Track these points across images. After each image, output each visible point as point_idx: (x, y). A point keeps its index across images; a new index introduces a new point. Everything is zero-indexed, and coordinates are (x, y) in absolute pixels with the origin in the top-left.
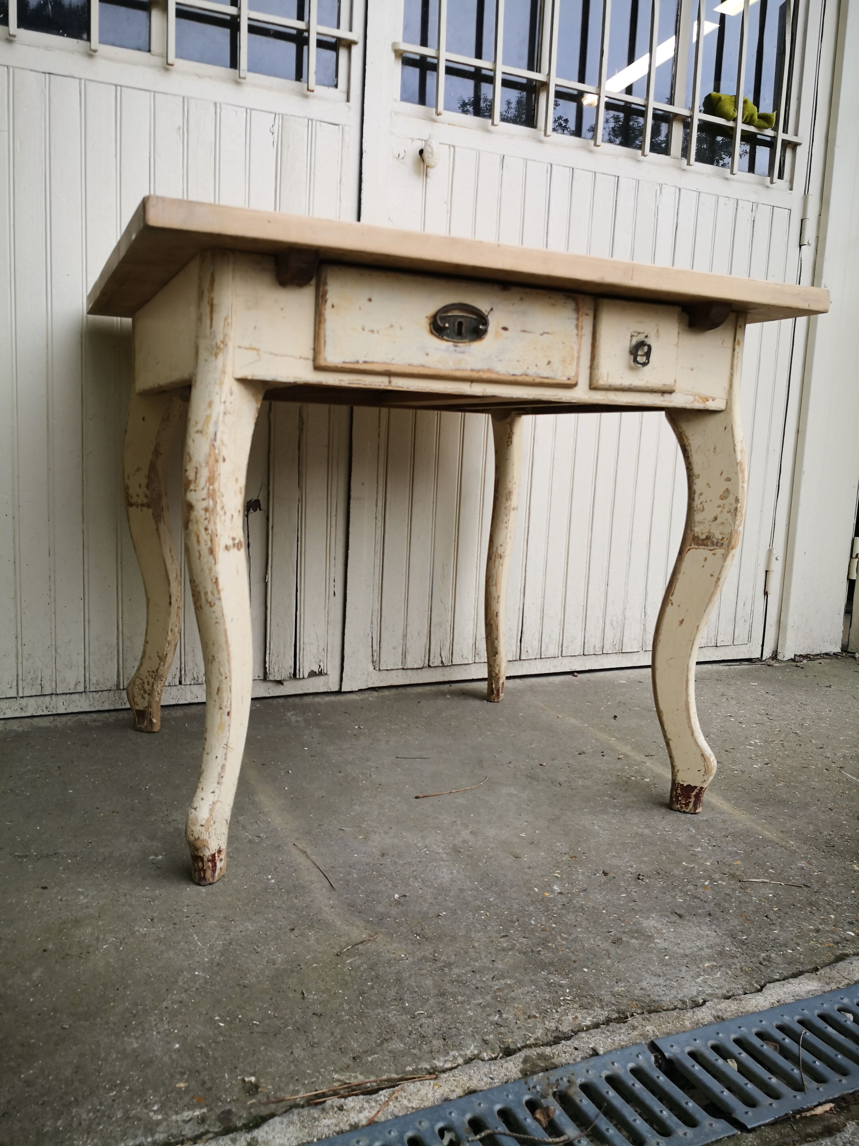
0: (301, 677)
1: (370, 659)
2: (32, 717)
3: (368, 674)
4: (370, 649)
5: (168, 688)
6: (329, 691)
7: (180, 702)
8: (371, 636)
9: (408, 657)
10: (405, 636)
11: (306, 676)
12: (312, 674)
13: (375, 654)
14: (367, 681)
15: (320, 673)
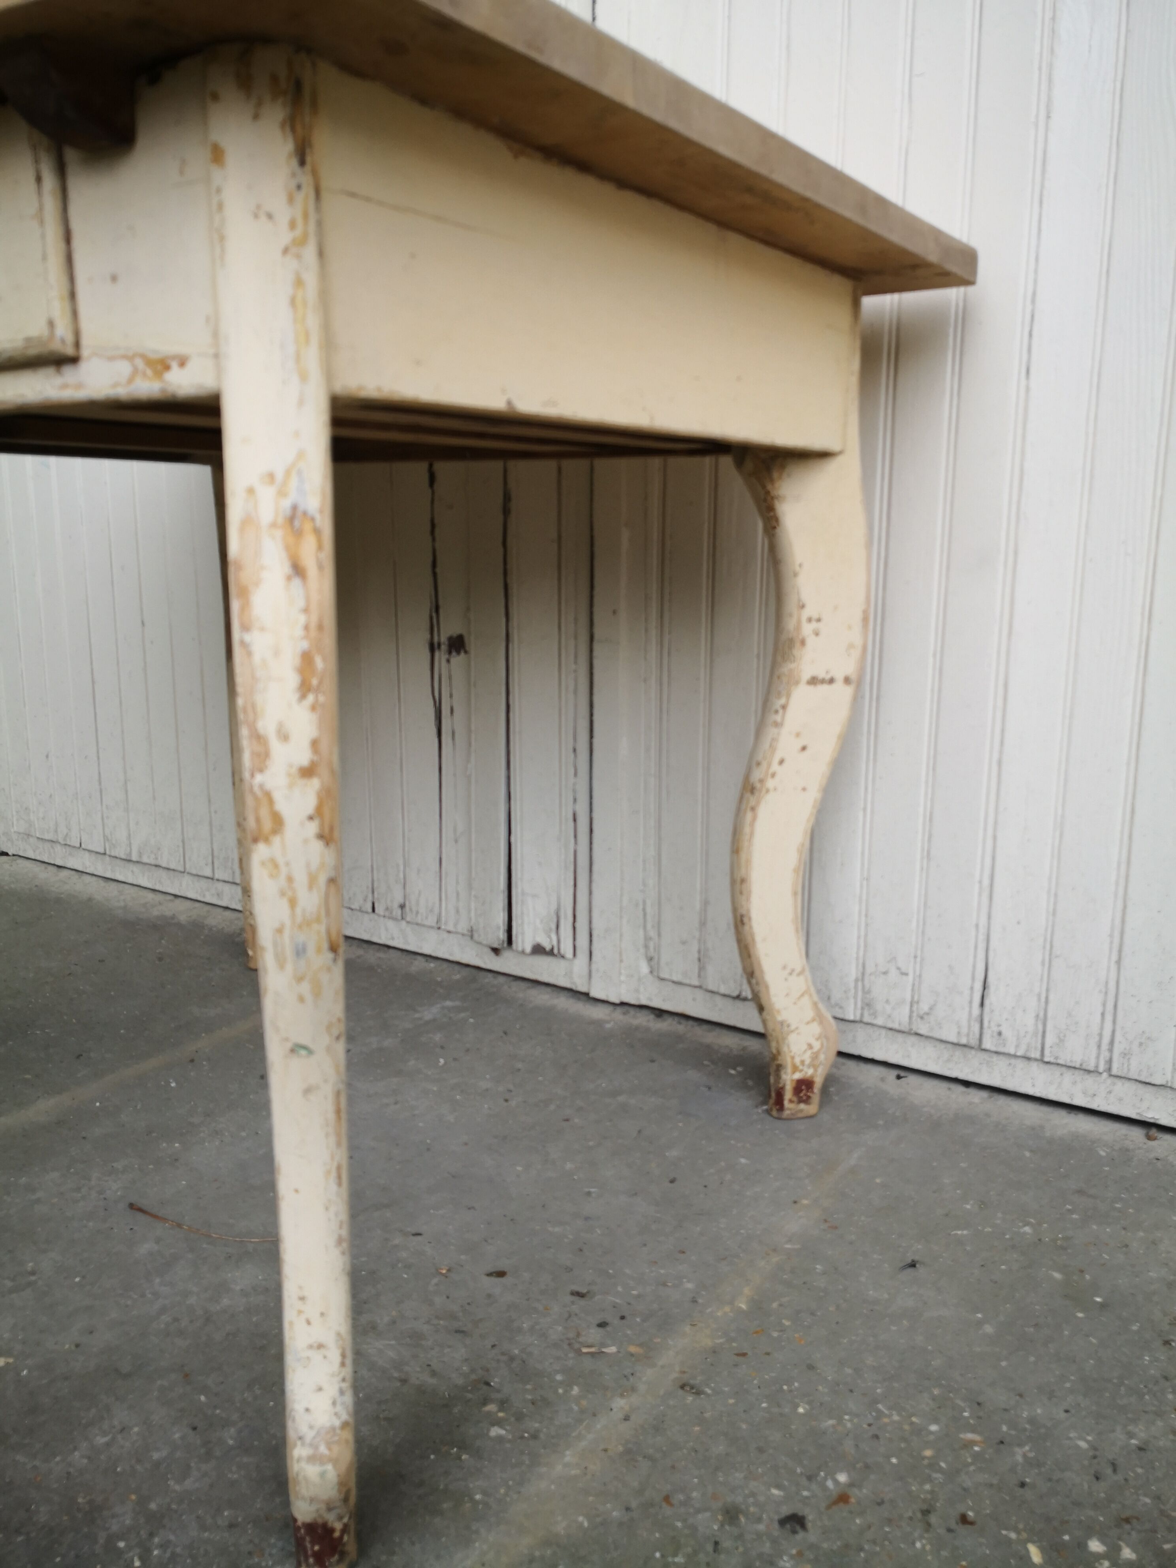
0: (520, 949)
1: (642, 950)
2: (227, 908)
3: (639, 979)
4: (641, 933)
5: (359, 914)
6: (574, 988)
7: (375, 939)
8: (641, 907)
9: (710, 969)
10: (703, 924)
11: (528, 949)
12: (538, 950)
13: (651, 945)
14: (637, 991)
15: (551, 953)
